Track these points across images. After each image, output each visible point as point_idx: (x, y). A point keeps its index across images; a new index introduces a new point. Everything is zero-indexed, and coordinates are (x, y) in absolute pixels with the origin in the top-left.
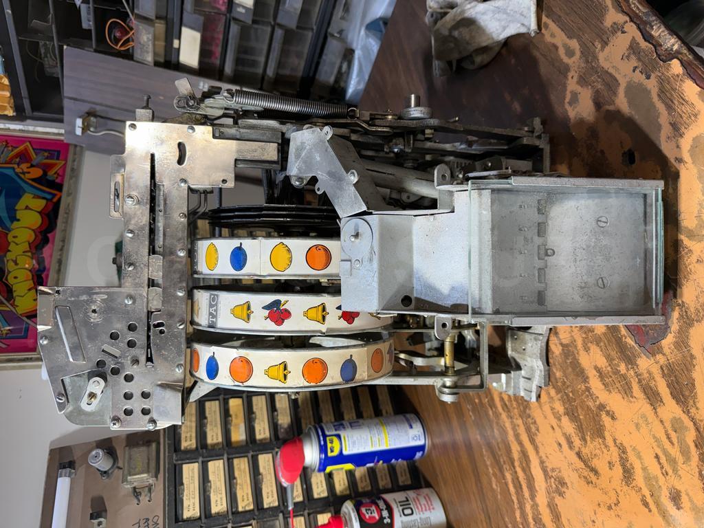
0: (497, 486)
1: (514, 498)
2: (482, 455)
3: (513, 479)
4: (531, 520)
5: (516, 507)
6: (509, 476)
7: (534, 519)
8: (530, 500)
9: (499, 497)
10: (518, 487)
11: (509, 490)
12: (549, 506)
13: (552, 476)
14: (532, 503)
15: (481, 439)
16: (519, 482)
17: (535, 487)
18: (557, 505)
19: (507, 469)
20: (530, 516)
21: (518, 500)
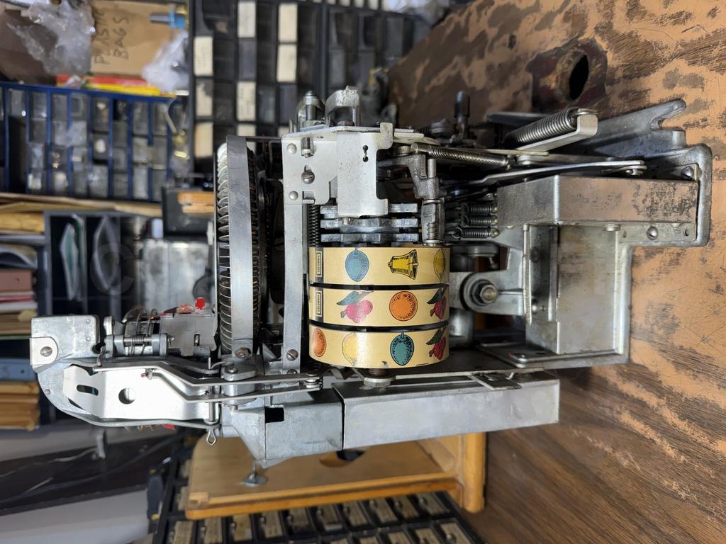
0: (626, 457)
1: (651, 434)
2: (591, 449)
3: (632, 412)
4: (682, 425)
5: (658, 441)
6: (626, 418)
7: (683, 417)
9: (638, 468)
10: (640, 408)
11: (637, 434)
12: (678, 365)
13: (653, 325)
14: (663, 402)
15: (578, 430)
17: (651, 374)
18: (681, 348)
19: (618, 412)
20: (677, 421)
21: (653, 428)
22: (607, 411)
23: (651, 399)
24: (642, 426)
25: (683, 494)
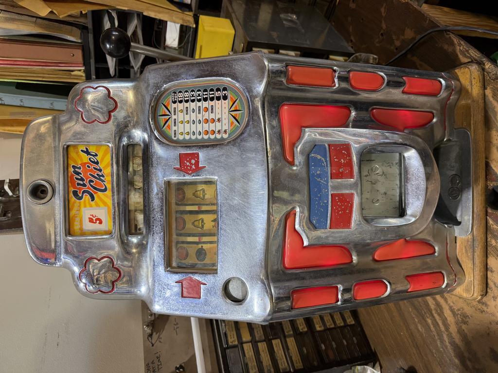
0: (421, 328)
1: (435, 334)
2: (409, 313)
3: (432, 322)
5: (436, 338)
6: (429, 321)
8: (445, 332)
9: (424, 335)
11: (430, 329)
12: (458, 332)
13: (458, 314)
14: (447, 333)
16: (437, 323)
17: (448, 323)
18: (463, 330)
19: (427, 316)
20: (447, 341)
21: (437, 333)
22: (423, 312)
23: (443, 328)
24: (434, 329)
25: (435, 355)
